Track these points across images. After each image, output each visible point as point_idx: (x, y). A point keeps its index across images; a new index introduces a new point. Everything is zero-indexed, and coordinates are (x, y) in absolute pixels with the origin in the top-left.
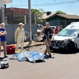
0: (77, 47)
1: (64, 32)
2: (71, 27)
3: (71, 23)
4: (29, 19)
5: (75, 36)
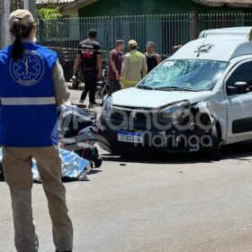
0: (223, 138)
1: (166, 71)
2: (200, 50)
3: (202, 33)
5: (211, 89)
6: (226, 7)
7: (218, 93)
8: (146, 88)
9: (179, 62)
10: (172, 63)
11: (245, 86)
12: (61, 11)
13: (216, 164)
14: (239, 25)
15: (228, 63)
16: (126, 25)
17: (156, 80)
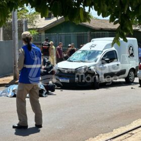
1: (78, 55)
2: (91, 47)
3: (92, 40)
4: (13, 32)
5: (96, 61)
6: (102, 30)
7: (98, 63)
8: (70, 61)
9: (83, 51)
10: (81, 52)
11: (109, 60)
12: (38, 31)
13: (97, 90)
14: (107, 37)
15: (102, 51)
16: (63, 37)
17: (74, 58)
